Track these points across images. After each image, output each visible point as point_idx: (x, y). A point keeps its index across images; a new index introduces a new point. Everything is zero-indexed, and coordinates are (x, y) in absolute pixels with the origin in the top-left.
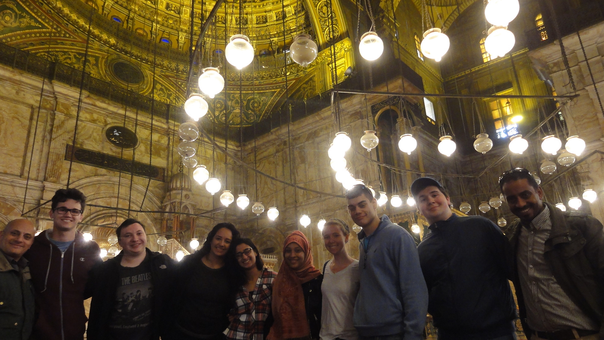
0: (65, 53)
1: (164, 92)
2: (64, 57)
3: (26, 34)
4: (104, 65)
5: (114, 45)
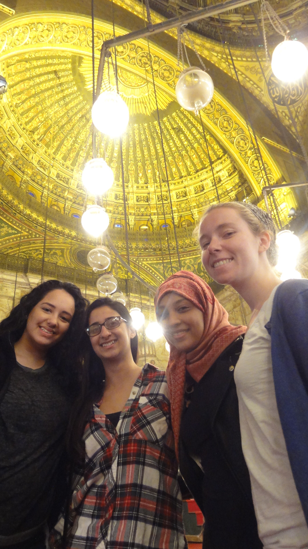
0: (37, 250)
1: (122, 270)
2: (36, 253)
3: (5, 241)
4: (69, 255)
5: (75, 237)
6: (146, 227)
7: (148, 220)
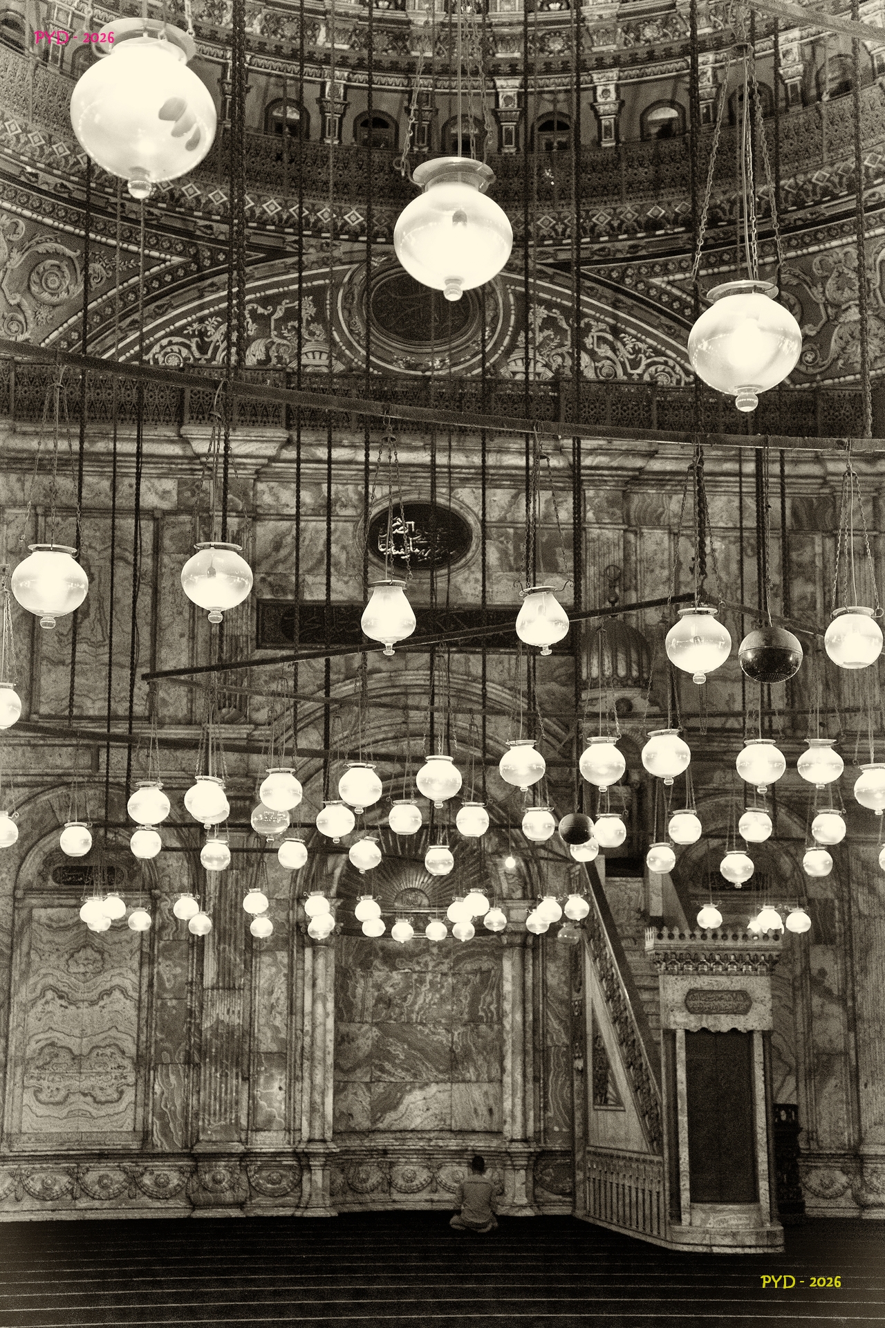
1: (559, 330)
4: (343, 308)
5: (362, 231)
6: (672, 113)
7: (678, 78)
